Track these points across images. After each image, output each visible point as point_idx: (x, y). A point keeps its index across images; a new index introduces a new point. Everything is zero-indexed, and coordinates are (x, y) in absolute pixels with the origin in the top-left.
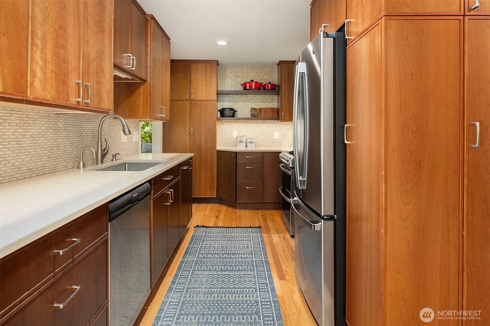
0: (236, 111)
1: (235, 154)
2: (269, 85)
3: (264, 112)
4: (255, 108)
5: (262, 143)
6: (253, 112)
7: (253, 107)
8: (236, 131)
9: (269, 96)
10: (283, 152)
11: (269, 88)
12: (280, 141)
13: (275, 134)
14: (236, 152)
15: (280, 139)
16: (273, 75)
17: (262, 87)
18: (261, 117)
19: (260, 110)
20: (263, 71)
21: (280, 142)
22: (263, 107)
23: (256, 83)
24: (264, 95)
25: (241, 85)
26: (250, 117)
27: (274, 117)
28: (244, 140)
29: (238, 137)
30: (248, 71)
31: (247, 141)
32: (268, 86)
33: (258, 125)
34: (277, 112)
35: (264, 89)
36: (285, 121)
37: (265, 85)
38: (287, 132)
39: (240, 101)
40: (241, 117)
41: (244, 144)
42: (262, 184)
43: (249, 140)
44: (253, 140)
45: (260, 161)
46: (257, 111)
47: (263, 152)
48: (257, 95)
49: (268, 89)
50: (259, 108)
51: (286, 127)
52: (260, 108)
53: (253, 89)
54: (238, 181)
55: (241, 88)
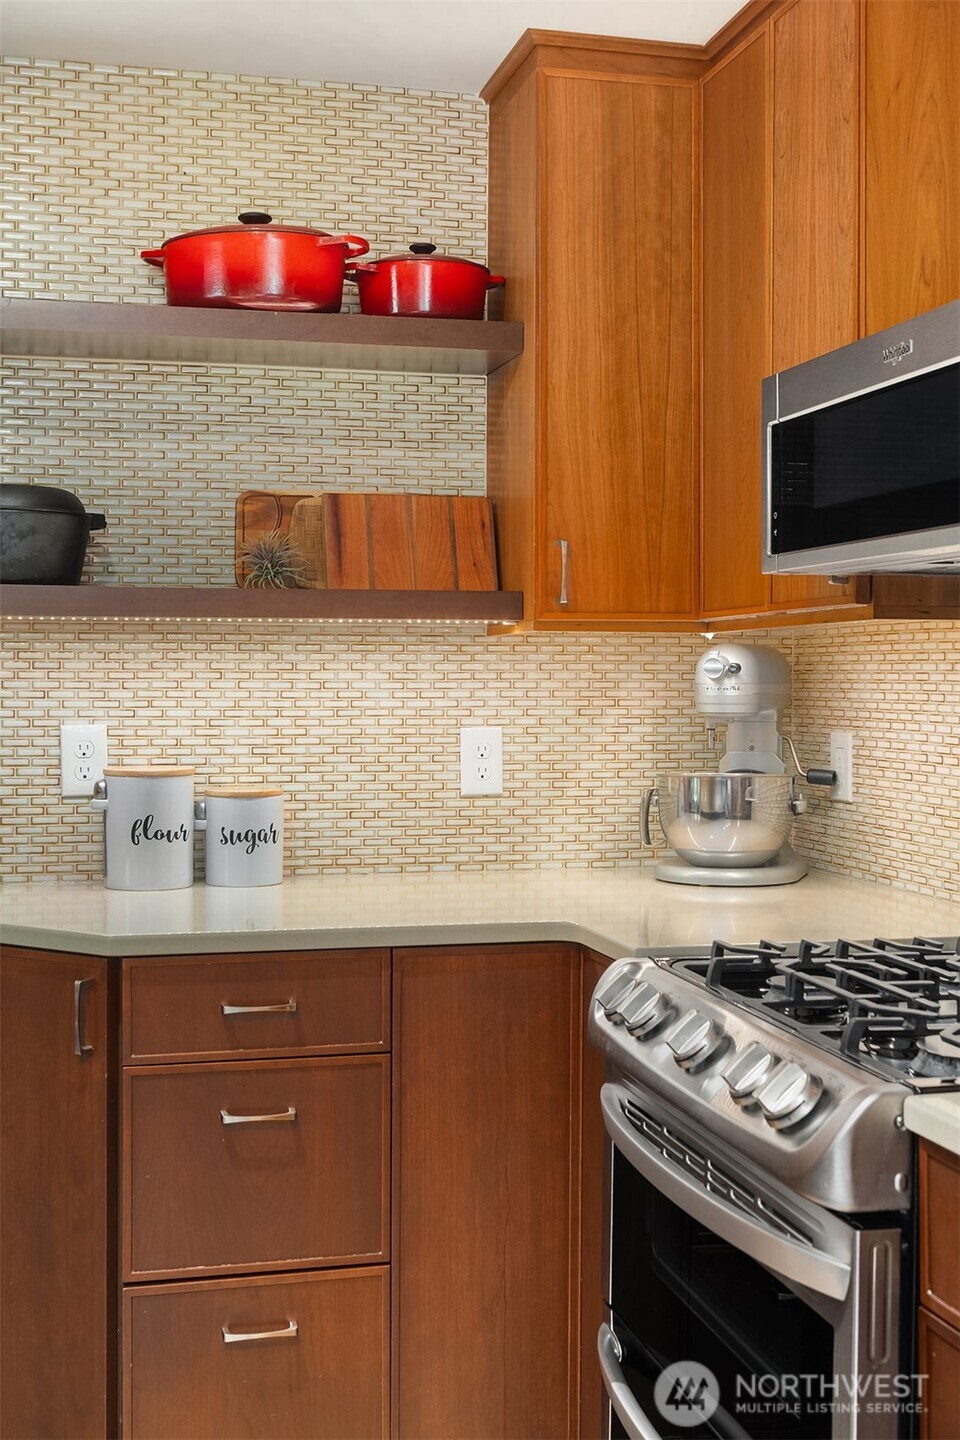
0: (99, 521)
1: (99, 974)
2: (426, 273)
3: (370, 534)
4: (278, 497)
5: (349, 833)
6: (268, 536)
7: (259, 487)
8: (93, 720)
9: (414, 378)
10: (626, 953)
11: (425, 303)
12: (512, 812)
13: (463, 749)
14: (114, 963)
15: (512, 794)
16: (448, 181)
17: (350, 289)
18: (351, 584)
19: (327, 509)
20: (351, 141)
21: (511, 827)
22: (357, 490)
23: (301, 239)
24: (368, 376)
25: (145, 255)
26: (228, 579)
27: (463, 586)
28: (181, 816)
29: (115, 785)
30: (210, 131)
31: (202, 824)
32: (409, 282)
33: (308, 661)
34: (490, 539)
35: (374, 302)
36: (579, 626)
37: (384, 265)
38: (578, 731)
39: (135, 420)
40: (140, 581)
41: (183, 851)
42: (384, 1281)
43: (224, 816)
44: (273, 813)
45: (368, 1044)
46: (300, 520)
47: (392, 948)
48: (303, 372)
49: (409, 310)
50: (316, 491)
51: (565, 684)
52: (335, 499)
53: (269, 298)
54: (137, 1274)
55: (147, 289)
